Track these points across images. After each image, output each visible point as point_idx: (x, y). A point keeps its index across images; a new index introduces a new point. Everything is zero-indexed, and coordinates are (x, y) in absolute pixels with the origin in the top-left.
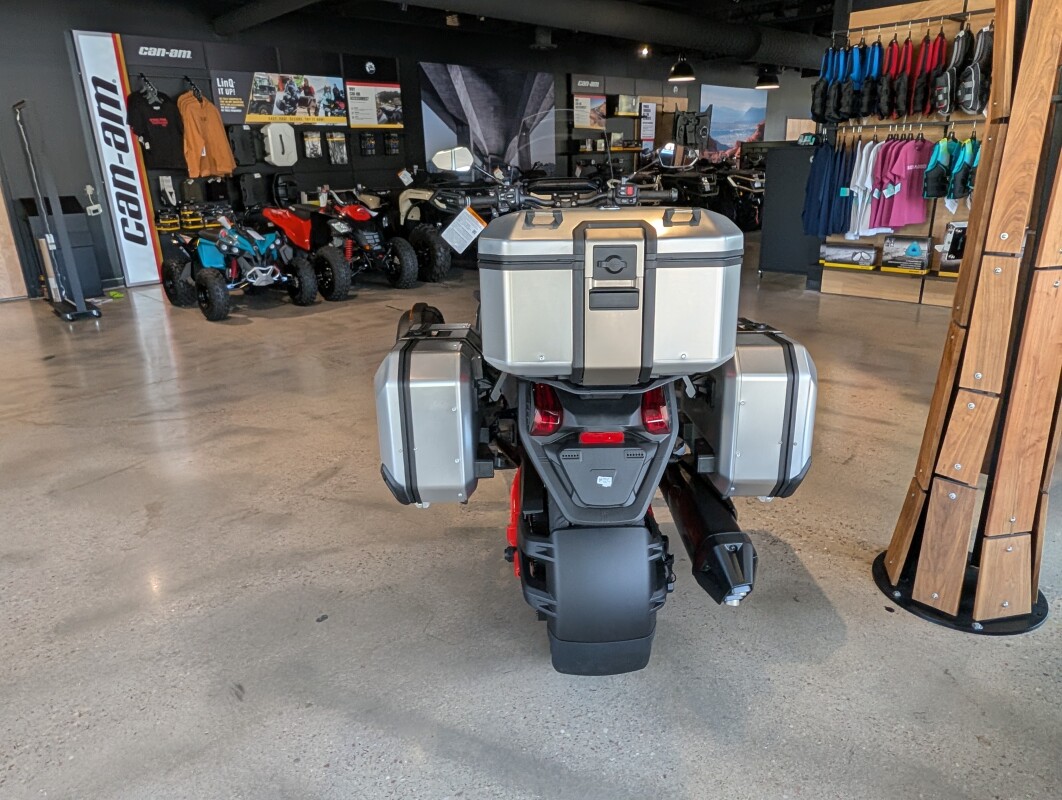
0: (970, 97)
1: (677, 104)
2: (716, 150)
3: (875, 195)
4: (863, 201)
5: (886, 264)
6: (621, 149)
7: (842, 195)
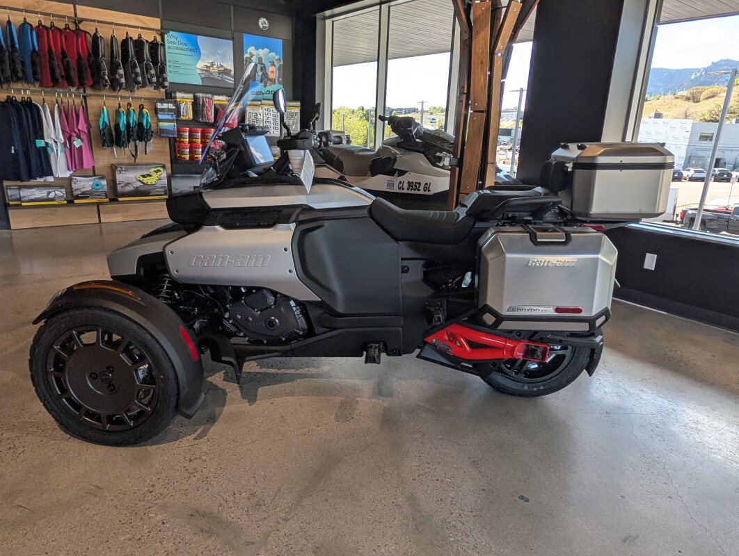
3: (67, 146)
4: (57, 150)
5: (77, 197)
7: (38, 145)
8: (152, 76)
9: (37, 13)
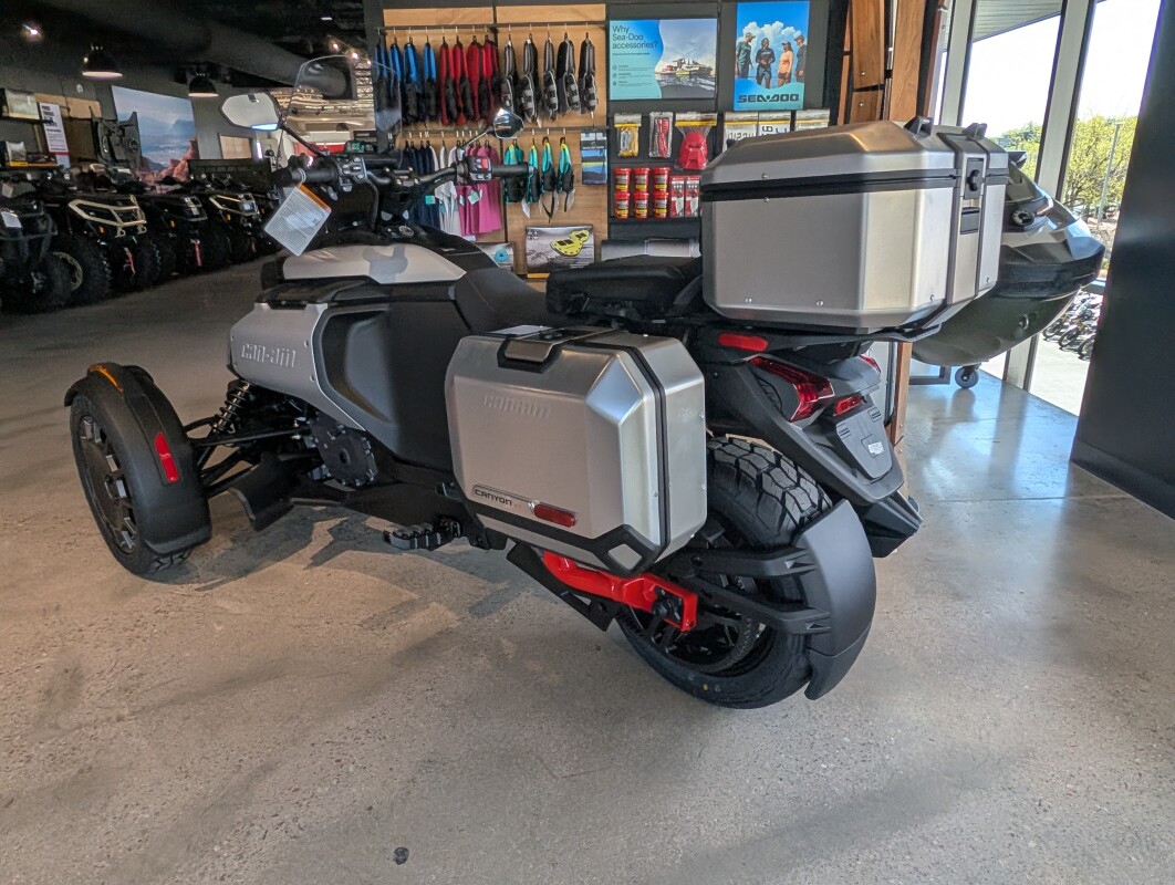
0: (531, 105)
1: (85, 108)
2: (149, 170)
3: (461, 202)
4: (450, 209)
6: (26, 164)
7: (428, 202)
8: (573, 93)
9: (453, 27)
